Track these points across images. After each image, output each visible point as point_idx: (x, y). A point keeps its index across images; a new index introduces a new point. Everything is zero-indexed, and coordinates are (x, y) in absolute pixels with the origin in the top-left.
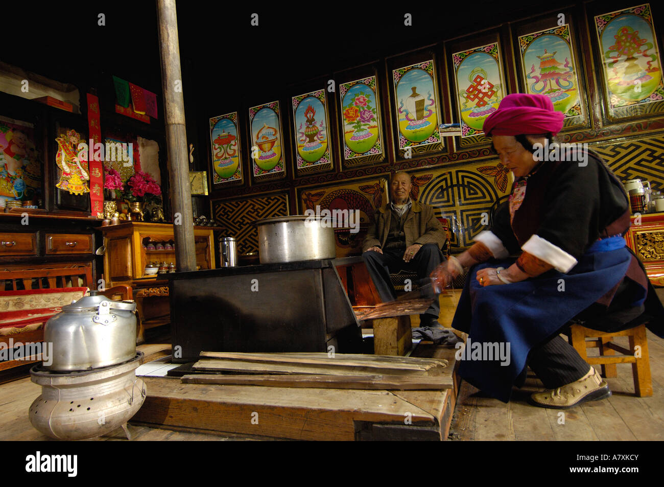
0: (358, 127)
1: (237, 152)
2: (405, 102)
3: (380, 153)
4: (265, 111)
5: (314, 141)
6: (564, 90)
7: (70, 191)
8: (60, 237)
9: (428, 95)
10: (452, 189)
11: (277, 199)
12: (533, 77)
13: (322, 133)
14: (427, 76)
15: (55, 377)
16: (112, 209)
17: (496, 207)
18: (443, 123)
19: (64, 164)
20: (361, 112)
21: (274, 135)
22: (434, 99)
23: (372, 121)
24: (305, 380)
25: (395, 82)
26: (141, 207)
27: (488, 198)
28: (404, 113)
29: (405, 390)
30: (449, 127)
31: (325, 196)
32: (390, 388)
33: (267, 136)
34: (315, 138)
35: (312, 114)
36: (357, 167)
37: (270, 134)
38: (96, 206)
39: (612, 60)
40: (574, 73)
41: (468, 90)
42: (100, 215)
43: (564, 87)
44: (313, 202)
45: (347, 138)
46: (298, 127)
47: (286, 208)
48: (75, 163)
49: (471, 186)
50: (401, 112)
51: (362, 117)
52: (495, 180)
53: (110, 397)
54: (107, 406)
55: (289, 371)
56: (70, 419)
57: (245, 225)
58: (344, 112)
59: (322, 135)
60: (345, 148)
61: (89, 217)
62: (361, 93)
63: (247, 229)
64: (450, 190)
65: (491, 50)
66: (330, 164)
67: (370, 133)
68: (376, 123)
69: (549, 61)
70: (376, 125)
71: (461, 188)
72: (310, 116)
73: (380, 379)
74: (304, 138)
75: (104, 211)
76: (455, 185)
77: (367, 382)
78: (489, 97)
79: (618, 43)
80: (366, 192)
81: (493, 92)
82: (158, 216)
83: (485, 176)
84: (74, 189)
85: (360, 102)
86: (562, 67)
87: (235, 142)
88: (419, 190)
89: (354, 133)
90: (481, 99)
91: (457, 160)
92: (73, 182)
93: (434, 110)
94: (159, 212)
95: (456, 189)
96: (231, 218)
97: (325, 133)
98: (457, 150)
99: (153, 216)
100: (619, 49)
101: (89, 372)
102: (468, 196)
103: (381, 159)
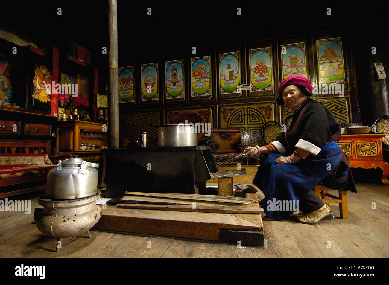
0: (199, 81)
1: (133, 87)
2: (224, 71)
3: (210, 95)
4: (150, 67)
5: (175, 85)
6: (300, 74)
7: (40, 100)
8: (32, 125)
9: (235, 69)
10: (244, 117)
11: (153, 114)
12: (286, 66)
13: (180, 82)
14: (236, 59)
15: (56, 202)
16: (62, 112)
17: (264, 126)
18: (242, 83)
19: (37, 84)
20: (201, 74)
21: (154, 80)
22: (238, 71)
23: (206, 79)
24: (187, 208)
25: (220, 60)
26: (78, 112)
27: (261, 122)
28: (223, 76)
29: (240, 214)
30: (245, 85)
31: (180, 114)
32: (232, 213)
33: (150, 81)
34: (176, 84)
35: (175, 72)
36: (197, 101)
37: (152, 80)
38: (54, 109)
39: (322, 62)
40: (305, 66)
41: (255, 69)
42: (55, 115)
43: (300, 72)
44: (173, 117)
45: (193, 86)
46: (167, 78)
47: (158, 119)
48: (44, 84)
49: (253, 115)
50: (222, 76)
51: (201, 76)
52: (265, 113)
53: (85, 214)
54: (84, 220)
55: (177, 203)
56: (64, 226)
57: (134, 126)
58: (193, 72)
59: (180, 83)
60: (192, 91)
61: (49, 115)
62: (202, 64)
63: (135, 128)
64: (243, 117)
65: (267, 50)
66: (183, 98)
67: (205, 84)
68: (209, 80)
69: (294, 59)
70: (209, 81)
71: (249, 116)
72: (174, 72)
73: (227, 208)
74: (170, 83)
75: (58, 113)
76: (246, 115)
77: (221, 209)
78: (265, 73)
79: (326, 54)
80: (202, 114)
81: (267, 71)
82: (87, 118)
83: (260, 111)
84: (42, 99)
85: (201, 68)
86: (300, 62)
87: (132, 82)
88: (228, 115)
89: (197, 84)
90: (261, 74)
91: (248, 102)
92: (42, 95)
93: (238, 76)
94: (88, 116)
95: (246, 116)
96: (127, 122)
97: (182, 82)
98: (248, 97)
99: (84, 117)
100: (326, 57)
101: (75, 200)
102: (251, 120)
103: (210, 98)
